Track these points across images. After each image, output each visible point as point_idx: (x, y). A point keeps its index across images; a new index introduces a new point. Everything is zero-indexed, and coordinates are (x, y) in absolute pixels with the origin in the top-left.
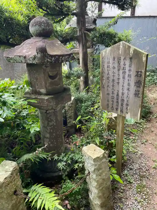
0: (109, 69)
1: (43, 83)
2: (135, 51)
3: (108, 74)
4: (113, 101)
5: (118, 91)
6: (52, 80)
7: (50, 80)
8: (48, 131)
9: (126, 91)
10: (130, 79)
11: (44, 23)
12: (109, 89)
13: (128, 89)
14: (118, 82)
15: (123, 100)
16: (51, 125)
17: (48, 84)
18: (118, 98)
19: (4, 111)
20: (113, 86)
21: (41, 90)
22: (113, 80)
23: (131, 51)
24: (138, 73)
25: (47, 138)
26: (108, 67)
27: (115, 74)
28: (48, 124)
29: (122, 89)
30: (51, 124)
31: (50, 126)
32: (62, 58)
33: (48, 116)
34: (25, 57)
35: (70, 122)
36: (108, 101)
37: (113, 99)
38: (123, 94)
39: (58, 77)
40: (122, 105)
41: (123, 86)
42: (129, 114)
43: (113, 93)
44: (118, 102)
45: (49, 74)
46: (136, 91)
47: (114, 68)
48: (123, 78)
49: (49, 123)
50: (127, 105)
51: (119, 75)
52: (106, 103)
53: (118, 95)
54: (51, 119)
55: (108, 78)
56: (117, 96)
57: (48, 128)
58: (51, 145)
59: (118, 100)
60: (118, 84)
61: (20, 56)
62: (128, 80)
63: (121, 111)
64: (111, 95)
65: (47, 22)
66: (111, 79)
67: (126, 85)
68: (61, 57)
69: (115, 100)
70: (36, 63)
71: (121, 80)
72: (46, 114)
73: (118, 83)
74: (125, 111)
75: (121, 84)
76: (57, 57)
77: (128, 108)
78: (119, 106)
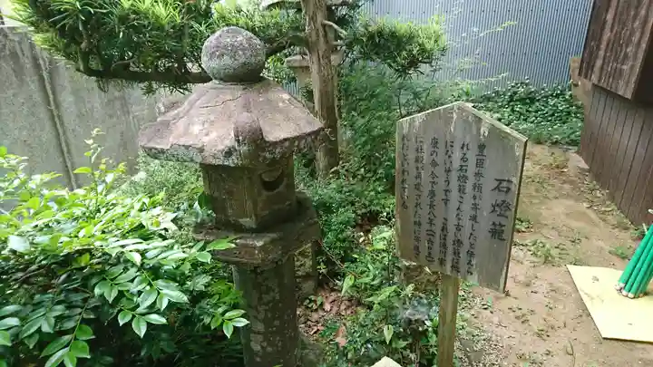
0: (420, 165)
1: (248, 203)
2: (493, 129)
3: (418, 176)
4: (430, 242)
5: (446, 219)
6: (271, 193)
7: (265, 193)
8: (262, 316)
9: (467, 223)
10: (477, 194)
11: (244, 50)
12: (420, 212)
13: (474, 218)
14: (444, 197)
15: (459, 242)
16: (269, 302)
17: (260, 205)
18: (445, 235)
19: (159, 293)
20: (432, 206)
21: (240, 220)
22: (432, 194)
23: (484, 130)
24: (500, 183)
25: (259, 333)
26: (417, 161)
27: (436, 180)
28: (260, 299)
29: (458, 215)
30: (266, 298)
31: (267, 304)
32: (299, 144)
33: (260, 279)
34: (201, 150)
35: (301, 265)
36: (417, 239)
37: (432, 237)
38: (459, 228)
39: (284, 183)
40: (456, 253)
41: (458, 209)
42: (475, 276)
43: (431, 222)
44: (444, 246)
45: (262, 179)
46: (494, 224)
47: (434, 164)
48: (459, 191)
49: (263, 296)
50: (471, 254)
51: (448, 182)
52: (412, 243)
53: (444, 229)
54: (267, 286)
55: (417, 187)
56: (442, 230)
57: (261, 309)
58: (269, 349)
59: (445, 239)
60: (446, 204)
61: (187, 147)
62: (475, 198)
63: (452, 267)
64: (425, 226)
65: (250, 45)
66: (426, 189)
67: (467, 207)
68: (296, 143)
69: (437, 241)
70: (232, 165)
71: (454, 195)
72: (253, 276)
73: (446, 201)
74: (463, 267)
75: (454, 203)
76: (287, 144)
77: (474, 262)
78: (447, 256)
